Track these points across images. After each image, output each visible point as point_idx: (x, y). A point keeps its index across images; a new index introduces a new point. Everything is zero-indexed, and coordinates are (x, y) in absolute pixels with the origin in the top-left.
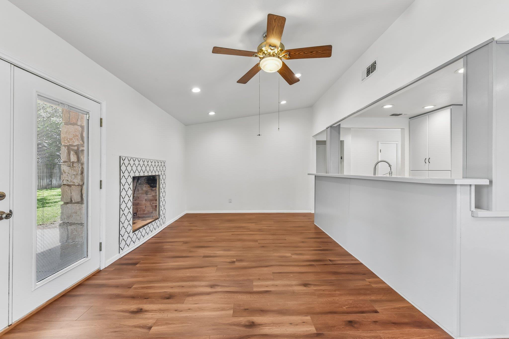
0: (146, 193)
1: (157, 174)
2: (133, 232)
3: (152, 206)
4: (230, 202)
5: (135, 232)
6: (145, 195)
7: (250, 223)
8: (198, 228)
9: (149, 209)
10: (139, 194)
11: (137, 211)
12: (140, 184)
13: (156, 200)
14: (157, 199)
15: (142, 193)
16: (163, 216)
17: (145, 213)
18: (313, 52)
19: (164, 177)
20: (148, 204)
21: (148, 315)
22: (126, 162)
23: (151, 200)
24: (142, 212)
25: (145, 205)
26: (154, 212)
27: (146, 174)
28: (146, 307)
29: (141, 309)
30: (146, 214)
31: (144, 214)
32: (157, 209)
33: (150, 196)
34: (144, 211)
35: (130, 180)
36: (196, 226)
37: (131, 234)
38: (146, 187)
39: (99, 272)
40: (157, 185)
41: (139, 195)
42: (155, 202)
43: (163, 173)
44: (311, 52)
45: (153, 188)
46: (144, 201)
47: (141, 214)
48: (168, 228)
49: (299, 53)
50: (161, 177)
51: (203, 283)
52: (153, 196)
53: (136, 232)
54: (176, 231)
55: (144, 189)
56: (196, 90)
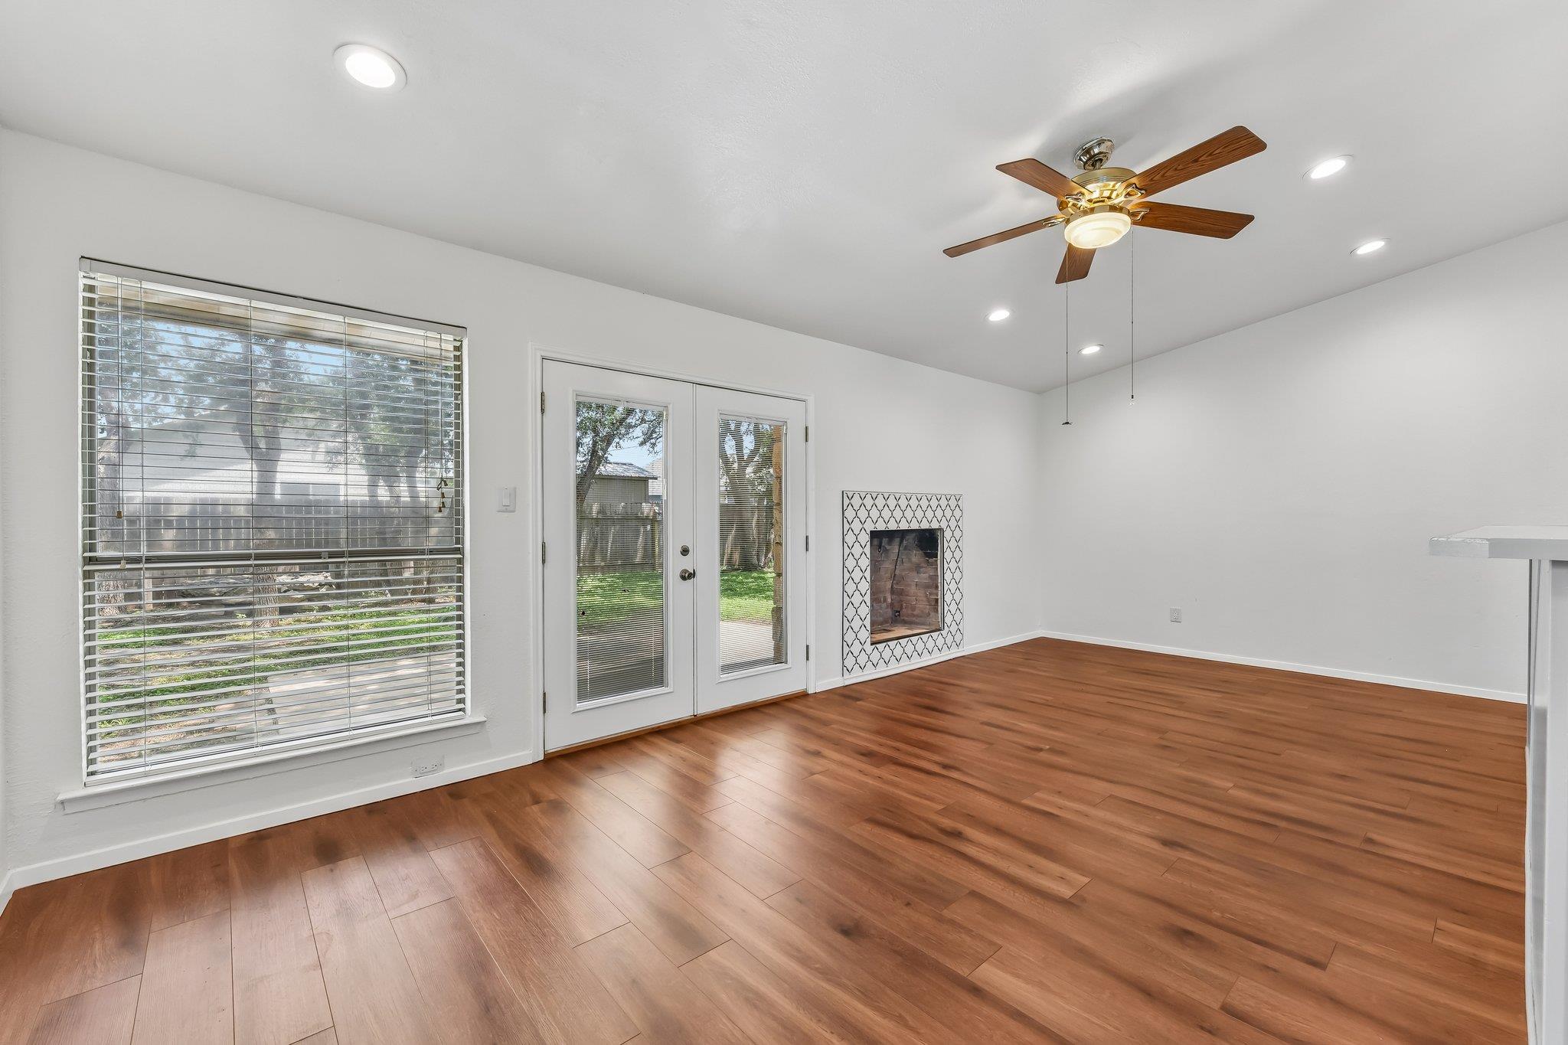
0: (917, 568)
1: (935, 525)
2: (872, 644)
3: (928, 600)
4: (1176, 621)
5: (877, 645)
6: (915, 574)
7: (1207, 690)
8: (1040, 673)
9: (922, 606)
10: (904, 570)
11: (901, 608)
12: (906, 548)
13: (937, 587)
14: (939, 585)
15: (910, 570)
16: (954, 628)
17: (915, 613)
18: (1200, 159)
19: (957, 534)
20: (921, 593)
21: (822, 761)
22: (856, 502)
23: (927, 587)
24: (910, 612)
25: (916, 596)
26: (932, 614)
27: (914, 526)
28: (827, 752)
29: (820, 752)
30: (917, 616)
31: (914, 616)
32: (939, 608)
33: (924, 577)
34: (914, 609)
35: (865, 538)
36: (1035, 668)
37: (868, 647)
38: (916, 556)
39: (803, 696)
40: (939, 553)
41: (903, 574)
42: (935, 591)
43: (953, 524)
44: (1196, 161)
45: (929, 558)
46: (914, 587)
47: (908, 616)
48: (969, 658)
49: (1163, 176)
50: (948, 534)
51: (936, 758)
52: (930, 577)
53: (881, 646)
54: (976, 667)
55: (915, 559)
56: (999, 315)
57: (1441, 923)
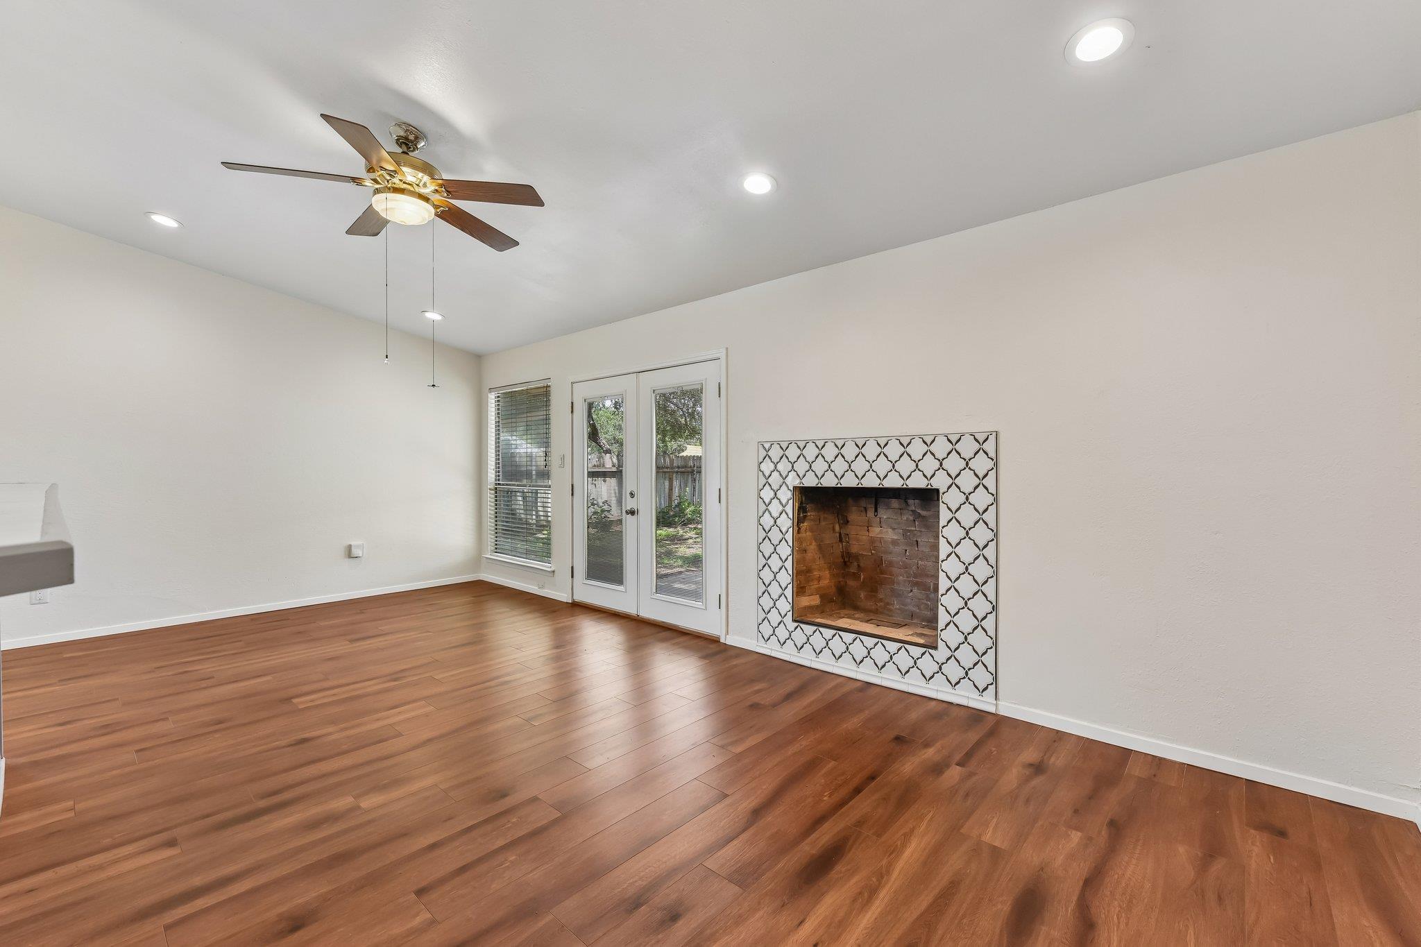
1: (917, 483)
2: (794, 621)
5: (802, 626)
16: (967, 655)
19: (980, 498)
22: (775, 453)
35: (785, 495)
37: (789, 622)
43: (968, 482)
50: (953, 499)
53: (806, 628)
57: (72, 814)
